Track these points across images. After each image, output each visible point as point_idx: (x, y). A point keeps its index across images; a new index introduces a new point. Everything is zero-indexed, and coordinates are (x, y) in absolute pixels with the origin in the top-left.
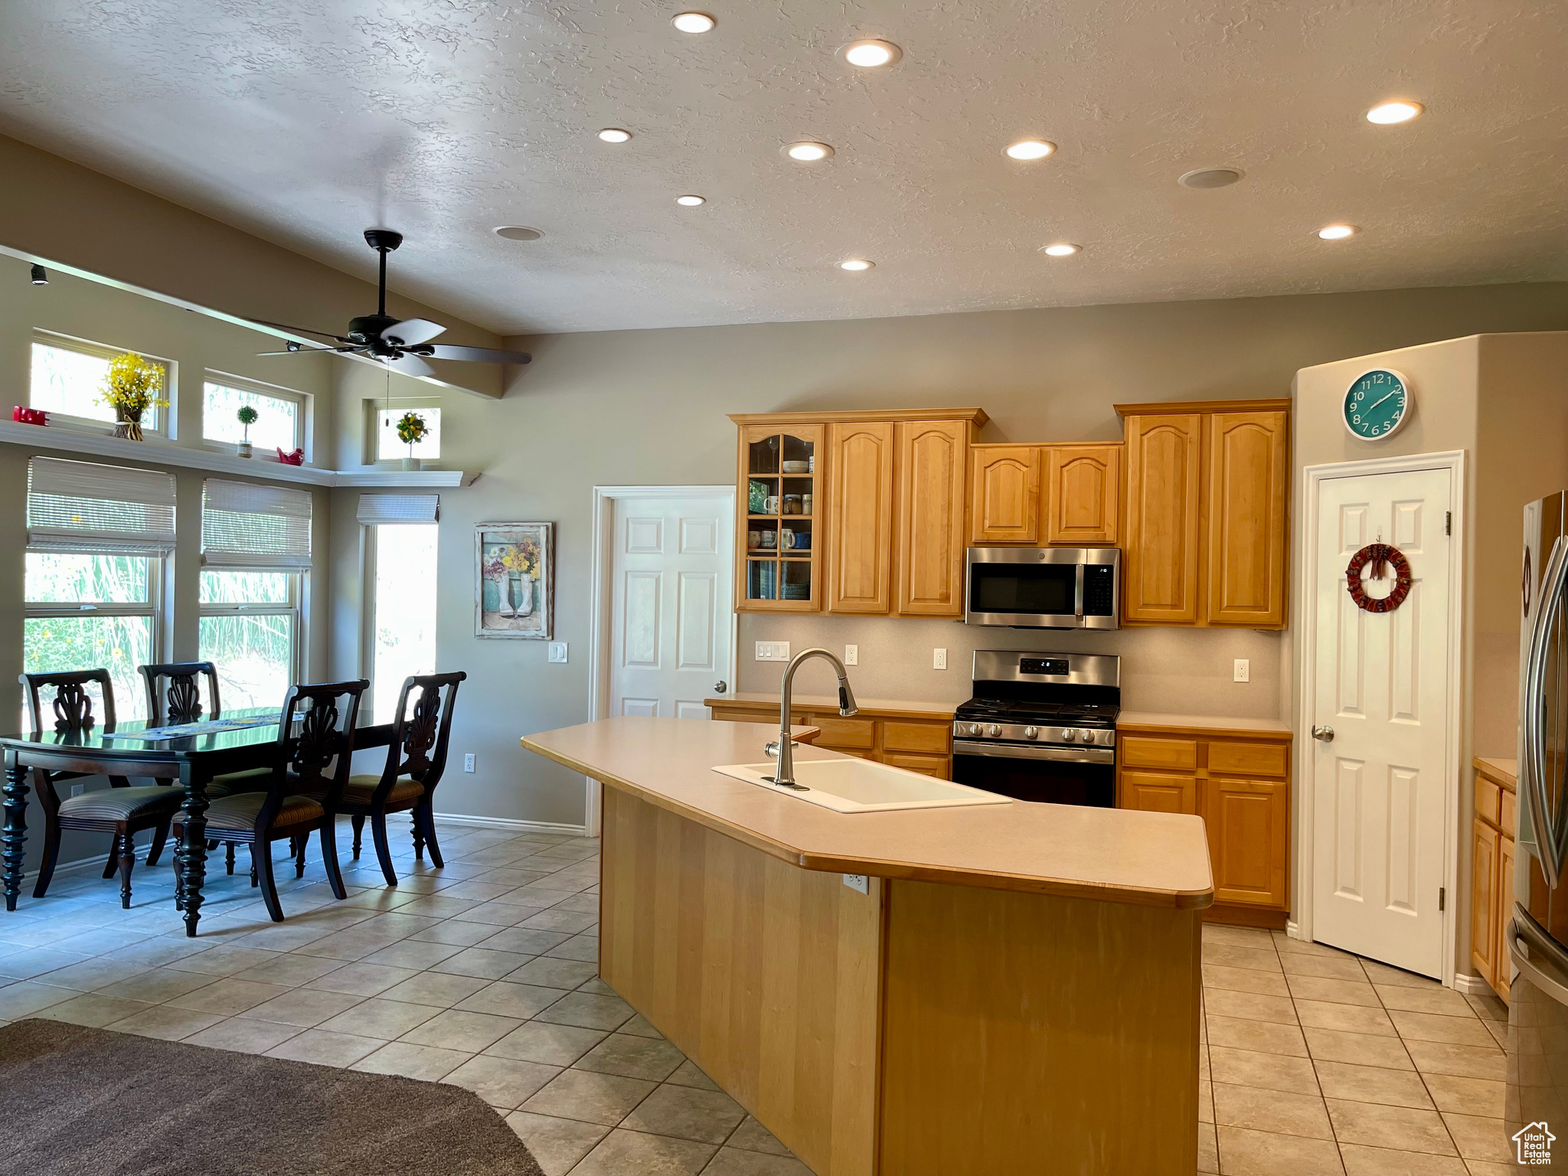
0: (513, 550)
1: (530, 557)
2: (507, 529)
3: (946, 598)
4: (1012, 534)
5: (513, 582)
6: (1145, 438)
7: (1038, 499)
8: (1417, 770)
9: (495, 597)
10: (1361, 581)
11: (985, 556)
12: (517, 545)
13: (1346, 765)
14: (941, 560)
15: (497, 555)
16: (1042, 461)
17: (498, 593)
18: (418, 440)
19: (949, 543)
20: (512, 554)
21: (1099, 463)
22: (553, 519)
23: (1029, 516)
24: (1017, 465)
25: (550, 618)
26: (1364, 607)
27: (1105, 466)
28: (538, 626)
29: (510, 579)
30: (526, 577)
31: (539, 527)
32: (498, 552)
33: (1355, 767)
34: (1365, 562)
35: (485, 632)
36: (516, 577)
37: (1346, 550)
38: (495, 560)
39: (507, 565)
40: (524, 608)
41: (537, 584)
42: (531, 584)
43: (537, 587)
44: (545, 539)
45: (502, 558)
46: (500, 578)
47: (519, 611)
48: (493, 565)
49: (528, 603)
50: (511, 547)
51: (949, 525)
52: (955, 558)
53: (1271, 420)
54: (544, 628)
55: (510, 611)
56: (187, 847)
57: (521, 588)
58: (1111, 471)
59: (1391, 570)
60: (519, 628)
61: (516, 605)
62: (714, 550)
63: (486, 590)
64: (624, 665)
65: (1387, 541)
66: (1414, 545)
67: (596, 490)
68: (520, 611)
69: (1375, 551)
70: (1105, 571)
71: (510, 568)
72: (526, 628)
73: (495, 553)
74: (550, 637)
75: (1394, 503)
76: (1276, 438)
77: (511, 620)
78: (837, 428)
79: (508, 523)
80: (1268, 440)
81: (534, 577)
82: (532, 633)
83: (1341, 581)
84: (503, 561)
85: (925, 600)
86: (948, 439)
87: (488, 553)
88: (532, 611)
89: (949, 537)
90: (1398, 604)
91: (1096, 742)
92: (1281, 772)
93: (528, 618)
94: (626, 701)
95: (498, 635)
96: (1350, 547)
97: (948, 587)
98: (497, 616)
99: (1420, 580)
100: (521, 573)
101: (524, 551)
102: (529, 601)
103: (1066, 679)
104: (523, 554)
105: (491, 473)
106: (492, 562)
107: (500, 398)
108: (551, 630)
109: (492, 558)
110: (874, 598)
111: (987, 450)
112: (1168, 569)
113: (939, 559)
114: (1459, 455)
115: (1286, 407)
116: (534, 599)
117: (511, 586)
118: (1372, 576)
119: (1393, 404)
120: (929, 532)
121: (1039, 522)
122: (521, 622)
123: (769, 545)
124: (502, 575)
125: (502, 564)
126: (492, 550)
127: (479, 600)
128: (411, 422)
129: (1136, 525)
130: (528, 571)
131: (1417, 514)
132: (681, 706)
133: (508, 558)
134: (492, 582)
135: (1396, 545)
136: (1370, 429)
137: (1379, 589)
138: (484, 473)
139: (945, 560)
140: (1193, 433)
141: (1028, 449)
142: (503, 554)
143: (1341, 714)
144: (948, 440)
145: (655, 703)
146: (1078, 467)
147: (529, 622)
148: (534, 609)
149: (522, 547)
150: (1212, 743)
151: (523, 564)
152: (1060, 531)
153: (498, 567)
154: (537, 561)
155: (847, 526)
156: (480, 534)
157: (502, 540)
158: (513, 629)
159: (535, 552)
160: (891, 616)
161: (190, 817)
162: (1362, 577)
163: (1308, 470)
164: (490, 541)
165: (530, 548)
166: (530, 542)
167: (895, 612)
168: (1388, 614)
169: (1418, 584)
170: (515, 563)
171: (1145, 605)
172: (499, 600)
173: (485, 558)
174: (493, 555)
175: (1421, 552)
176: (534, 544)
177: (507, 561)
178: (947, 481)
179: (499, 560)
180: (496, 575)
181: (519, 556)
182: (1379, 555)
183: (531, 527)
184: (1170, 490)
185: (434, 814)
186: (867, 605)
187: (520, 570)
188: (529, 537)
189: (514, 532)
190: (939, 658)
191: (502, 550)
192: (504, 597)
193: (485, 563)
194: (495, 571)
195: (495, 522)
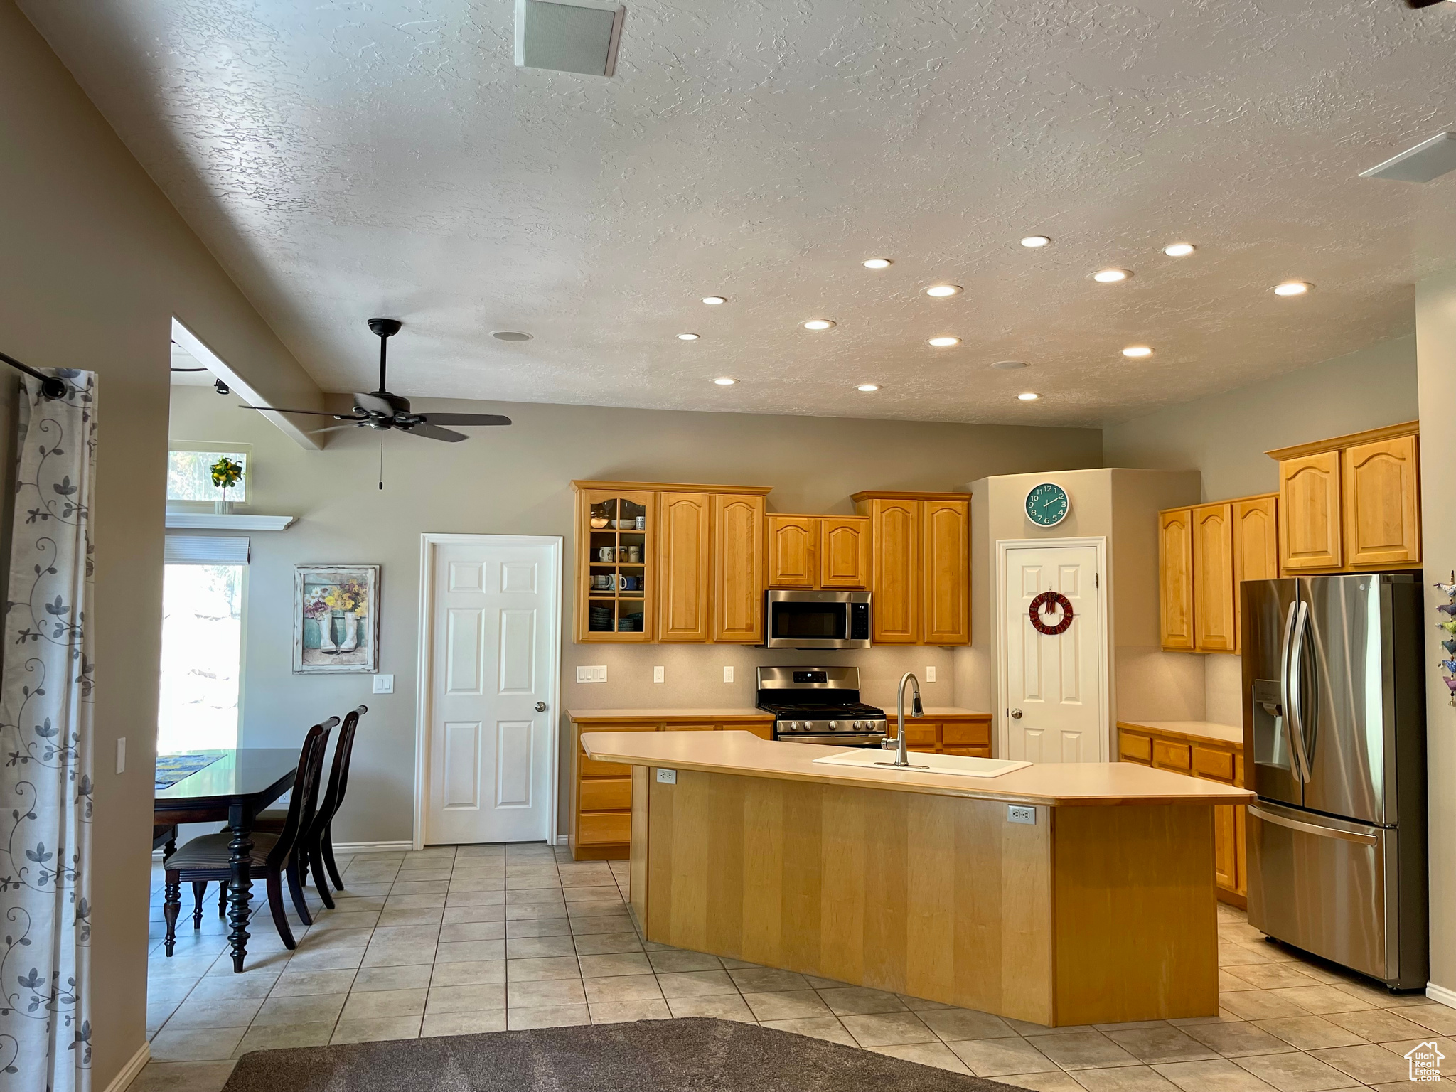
0: (337, 591)
1: (356, 597)
2: (332, 571)
3: (750, 628)
4: (797, 581)
5: (336, 620)
6: (884, 514)
7: (814, 554)
8: (1080, 733)
9: (316, 635)
10: (1038, 615)
11: (782, 596)
12: (342, 586)
13: (1032, 733)
14: (747, 599)
15: (319, 595)
16: (817, 528)
17: (319, 630)
18: (233, 485)
19: (752, 587)
20: (336, 594)
21: (855, 531)
22: (380, 562)
23: (808, 567)
24: (800, 530)
25: (376, 652)
26: (1042, 632)
27: (858, 533)
28: (362, 661)
29: (333, 618)
30: (350, 616)
31: (367, 569)
32: (320, 592)
33: (1037, 734)
34: (1042, 603)
35: (305, 668)
36: (340, 615)
37: (1027, 595)
38: (316, 599)
39: (330, 604)
40: (348, 644)
41: (362, 621)
42: (356, 622)
43: (362, 624)
44: (373, 581)
45: (324, 598)
46: (321, 617)
47: (341, 647)
48: (314, 605)
49: (352, 640)
50: (334, 587)
51: (752, 573)
52: (757, 597)
53: (959, 506)
54: (371, 662)
55: (333, 647)
56: (236, 886)
57: (345, 625)
58: (862, 537)
59: (1059, 608)
60: (342, 663)
61: (339, 641)
62: (534, 590)
63: (306, 628)
64: (446, 693)
65: (1055, 590)
66: (1075, 593)
67: (424, 537)
68: (343, 647)
69: (1049, 596)
70: (863, 607)
71: (334, 607)
72: (349, 663)
73: (317, 593)
74: (376, 670)
75: (1060, 566)
76: (962, 518)
77: (334, 656)
78: (664, 496)
79: (330, 565)
80: (958, 520)
81: (360, 615)
82: (358, 667)
83: (1024, 614)
84: (326, 601)
85: (734, 630)
86: (750, 507)
87: (310, 593)
88: (356, 647)
89: (752, 582)
90: (1065, 629)
91: (875, 729)
92: (986, 741)
93: (352, 653)
94: (448, 725)
95: (321, 670)
96: (1029, 593)
97: (751, 620)
98: (318, 652)
99: (1079, 615)
100: (345, 611)
101: (349, 591)
102: (353, 637)
103: (826, 686)
104: (348, 594)
105: (311, 518)
106: (313, 601)
107: (321, 450)
108: (377, 664)
109: (313, 598)
110: (696, 629)
111: (778, 518)
112: (900, 605)
113: (745, 598)
114: (1102, 539)
115: (967, 498)
116: (359, 635)
117: (333, 624)
118: (1047, 611)
119: (1058, 505)
120: (737, 577)
121: (815, 570)
122: (345, 657)
123: (603, 587)
124: (324, 614)
125: (324, 603)
126: (314, 591)
127: (300, 638)
128: (229, 467)
129: (879, 575)
130: (352, 610)
131: (1075, 574)
132: (502, 726)
133: (331, 598)
134: (313, 620)
135: (1062, 593)
136: (1043, 519)
137: (1052, 620)
138: (303, 518)
139: (749, 599)
140: (913, 514)
141: (806, 519)
142: (327, 594)
143: (1026, 700)
144: (750, 509)
145: (476, 724)
146: (840, 534)
147: (354, 657)
148: (358, 645)
149: (347, 587)
150: (944, 725)
151: (347, 603)
152: (829, 578)
153: (320, 606)
154: (363, 601)
155: (674, 573)
156: (302, 576)
157: (325, 581)
158: (336, 664)
159: (361, 592)
160: (707, 643)
161: (238, 857)
162: (1039, 612)
163: (999, 543)
164: (311, 582)
165: (356, 588)
166: (355, 583)
167: (711, 640)
168: (1058, 635)
169: (1077, 617)
170: (339, 602)
171: (886, 631)
172: (320, 637)
173: (306, 598)
174: (314, 595)
175: (1078, 597)
176: (360, 585)
177: (330, 601)
178: (749, 540)
179: (321, 599)
180: (317, 614)
181: (343, 595)
182: (1052, 599)
183: (359, 569)
184: (900, 549)
185: (333, 844)
186: (691, 635)
187: (344, 608)
188: (355, 578)
189: (339, 574)
190: (728, 674)
191: (325, 590)
192: (326, 633)
193: (306, 603)
194: (317, 610)
195: (317, 565)
